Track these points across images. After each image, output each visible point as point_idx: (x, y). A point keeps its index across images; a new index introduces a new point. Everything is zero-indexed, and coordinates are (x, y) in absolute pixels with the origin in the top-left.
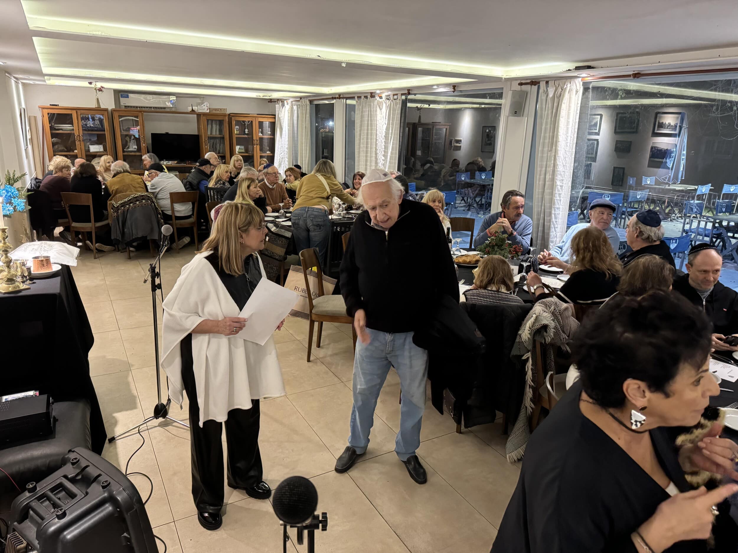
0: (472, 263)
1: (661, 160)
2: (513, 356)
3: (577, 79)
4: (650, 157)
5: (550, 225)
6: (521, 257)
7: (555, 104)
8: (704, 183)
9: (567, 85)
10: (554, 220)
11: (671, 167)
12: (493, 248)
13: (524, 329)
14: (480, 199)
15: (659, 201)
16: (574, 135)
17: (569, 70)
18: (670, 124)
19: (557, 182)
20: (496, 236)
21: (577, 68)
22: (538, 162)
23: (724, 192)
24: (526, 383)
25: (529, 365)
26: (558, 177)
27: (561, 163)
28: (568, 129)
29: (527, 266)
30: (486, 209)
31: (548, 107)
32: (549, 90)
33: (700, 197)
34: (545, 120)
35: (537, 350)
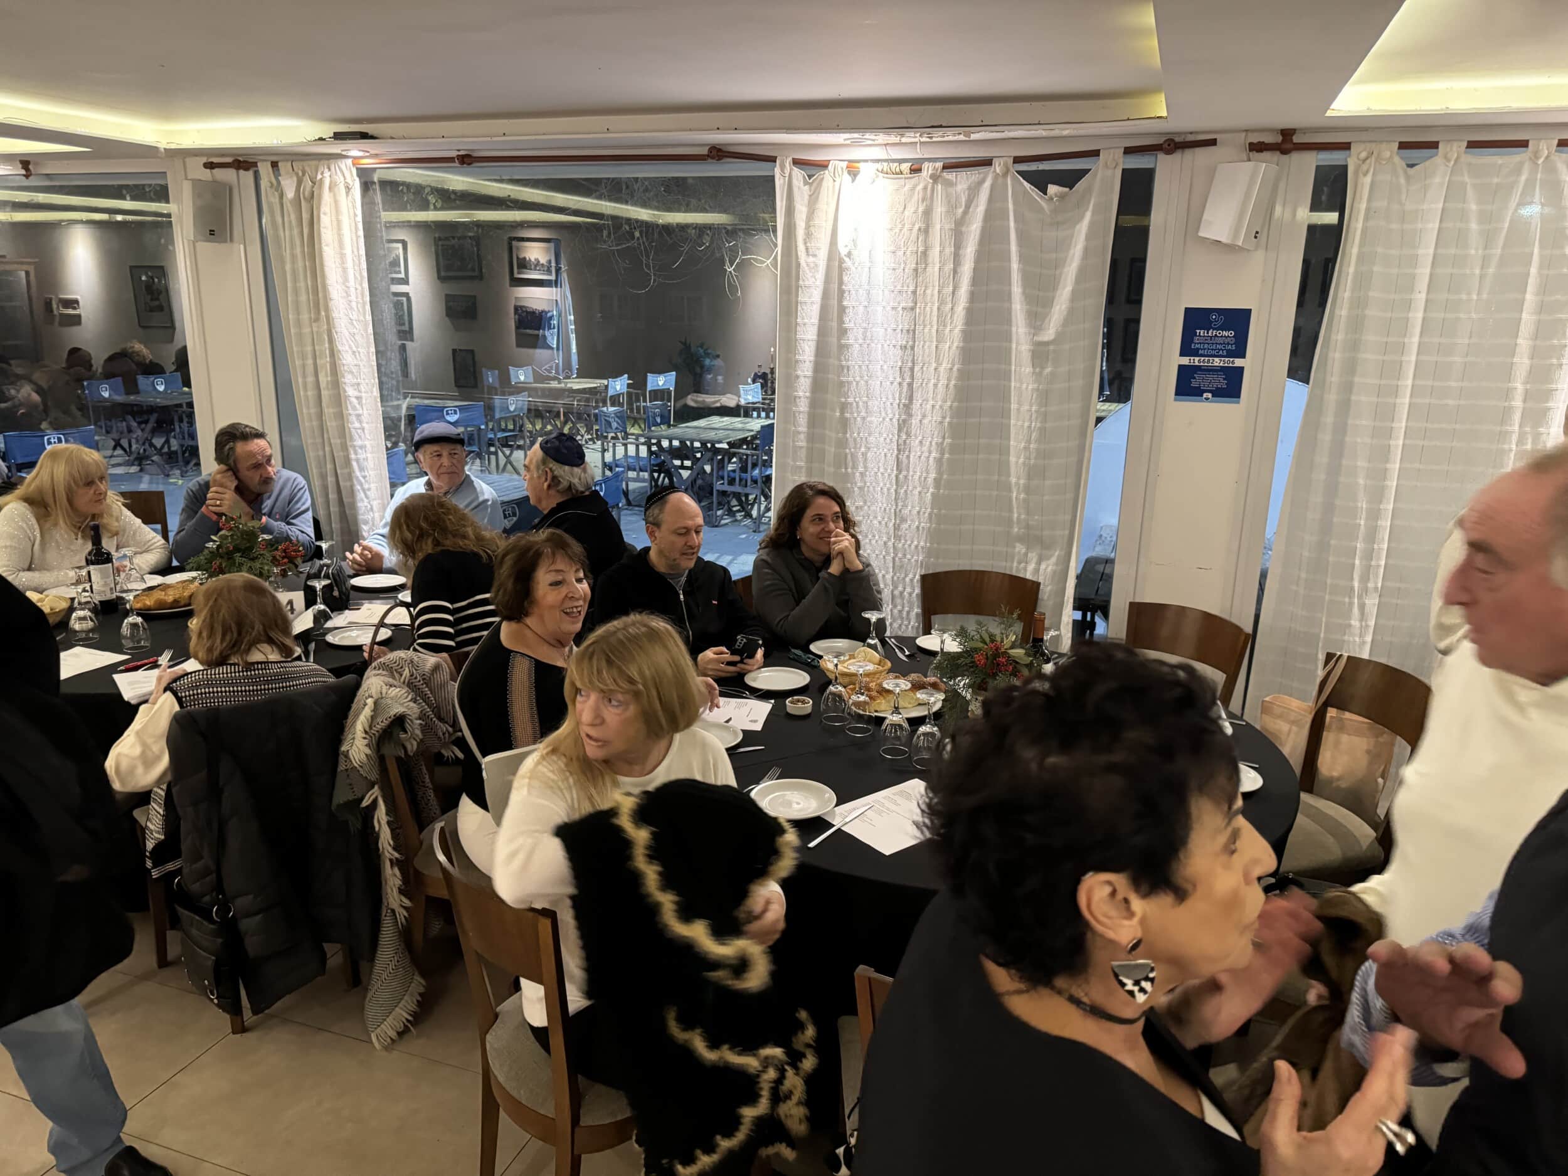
0: (182, 603)
1: (536, 332)
2: (339, 806)
3: (344, 161)
4: (517, 328)
5: (352, 486)
6: (305, 568)
7: (305, 216)
8: (616, 375)
9: (322, 173)
10: (358, 473)
11: (555, 346)
12: (229, 559)
13: (354, 738)
14: (163, 440)
15: (549, 412)
16: (361, 284)
17: (321, 139)
18: (539, 262)
19: (347, 389)
20: (231, 529)
21: (338, 136)
22: (293, 348)
23: (649, 387)
24: (382, 858)
25: (381, 815)
26: (348, 379)
27: (347, 348)
28: (345, 270)
29: (324, 587)
30: (187, 463)
31: (290, 222)
32: (282, 183)
33: (615, 400)
34: (288, 251)
35: (392, 777)
